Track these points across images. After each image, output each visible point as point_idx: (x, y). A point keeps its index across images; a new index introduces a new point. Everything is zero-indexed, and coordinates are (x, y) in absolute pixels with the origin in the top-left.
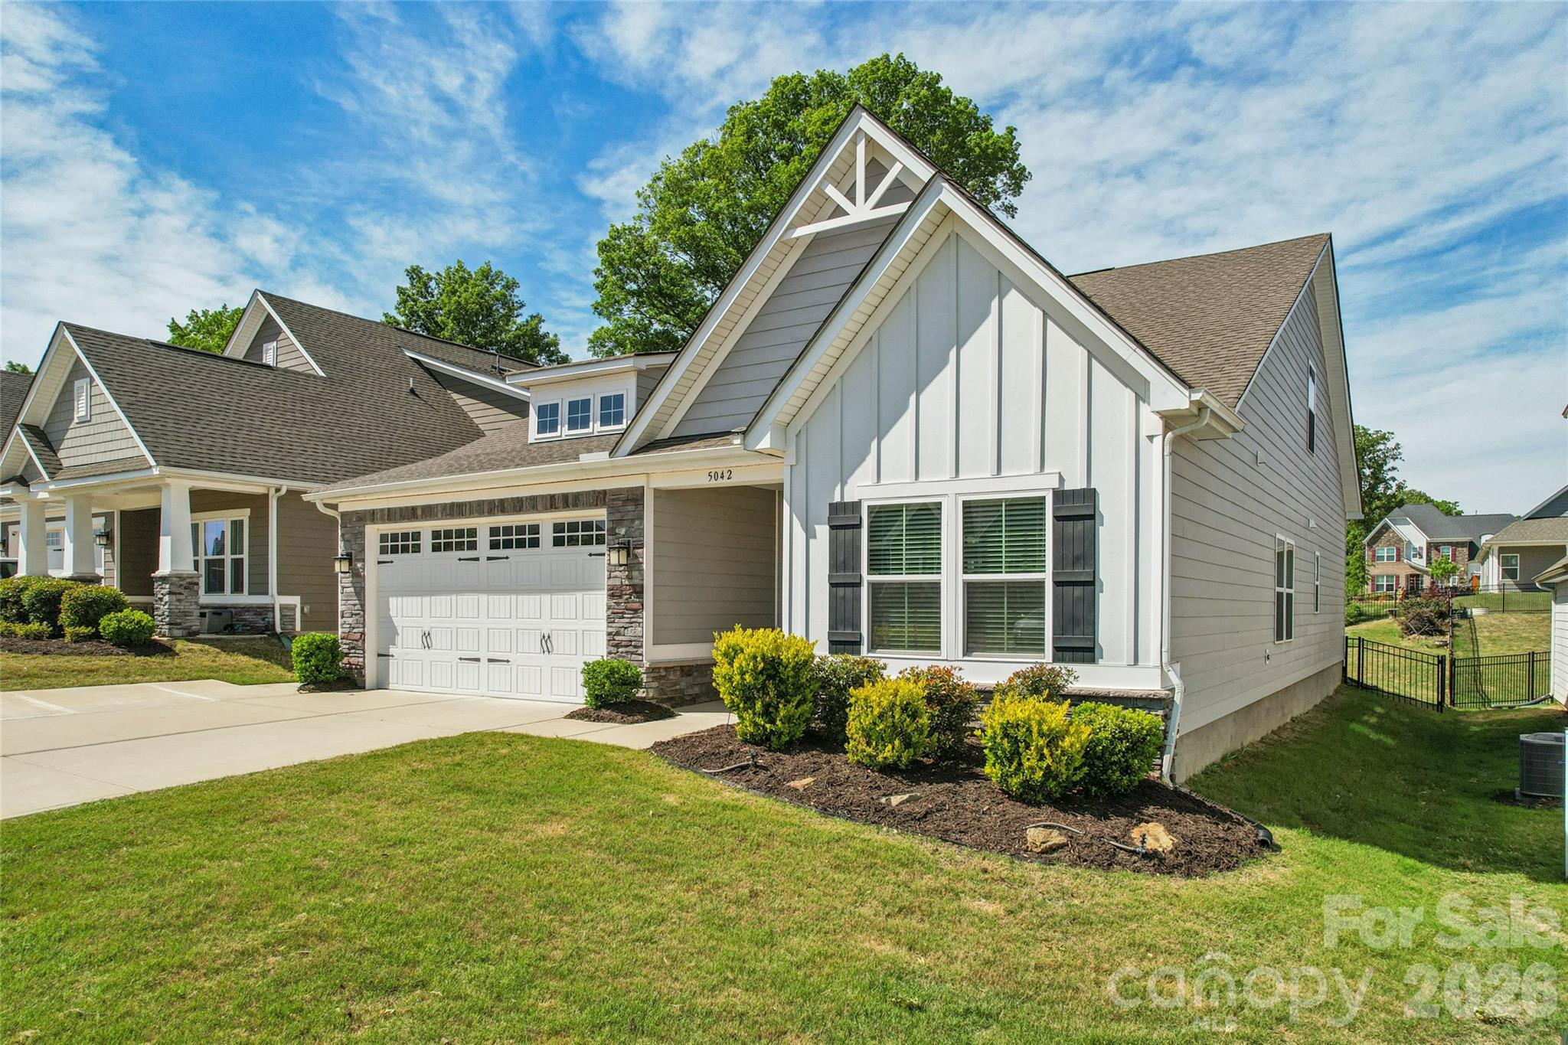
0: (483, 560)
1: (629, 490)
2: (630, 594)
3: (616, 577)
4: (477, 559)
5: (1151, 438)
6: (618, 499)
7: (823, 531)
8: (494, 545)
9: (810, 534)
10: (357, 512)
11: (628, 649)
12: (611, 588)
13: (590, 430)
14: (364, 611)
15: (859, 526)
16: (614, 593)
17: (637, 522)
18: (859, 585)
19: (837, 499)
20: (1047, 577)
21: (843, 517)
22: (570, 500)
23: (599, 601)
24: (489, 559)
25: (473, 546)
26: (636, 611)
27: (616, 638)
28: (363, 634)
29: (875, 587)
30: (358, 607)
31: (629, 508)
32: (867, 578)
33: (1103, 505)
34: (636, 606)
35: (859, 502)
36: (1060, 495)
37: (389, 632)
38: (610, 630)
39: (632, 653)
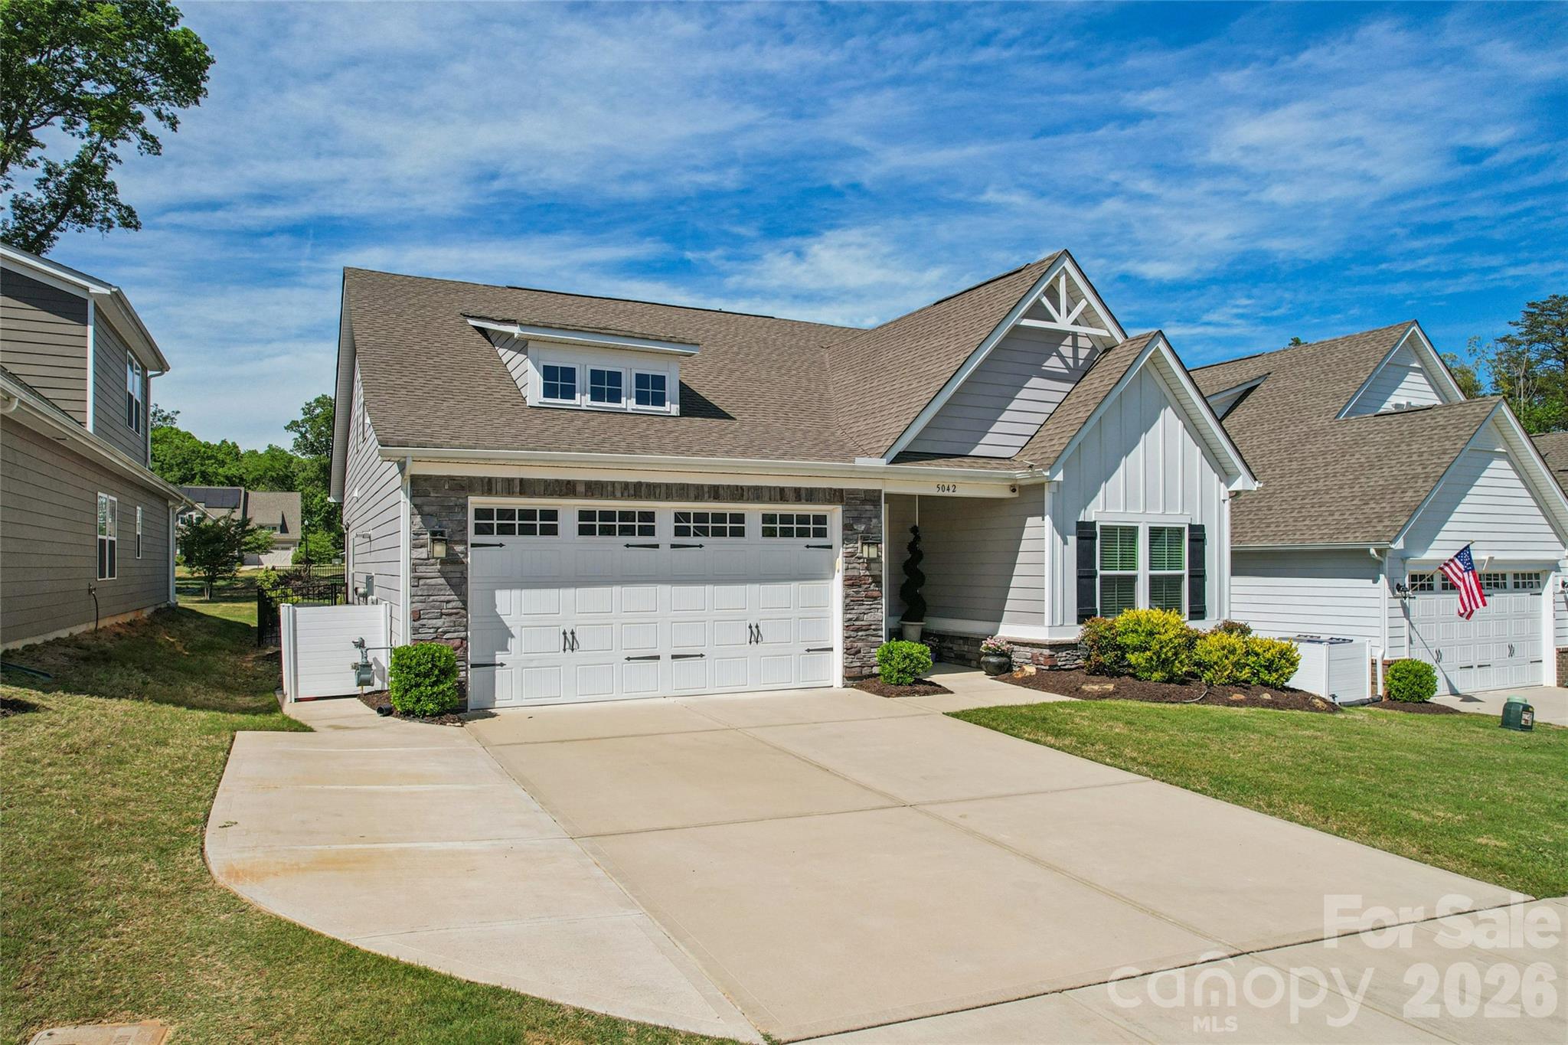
0: (665, 548)
1: (866, 491)
2: (870, 584)
3: (854, 568)
4: (657, 546)
5: (1224, 501)
6: (856, 498)
7: (1072, 540)
8: (680, 532)
9: (1065, 542)
11: (867, 633)
12: (847, 579)
13: (623, 405)
14: (465, 609)
15: (1095, 538)
16: (851, 582)
17: (874, 521)
18: (1095, 577)
19: (1081, 519)
20: (1185, 572)
21: (1085, 533)
23: (836, 587)
24: (673, 546)
25: (649, 531)
26: (875, 598)
27: (857, 623)
28: (465, 639)
29: (1101, 576)
30: (459, 604)
31: (868, 507)
32: (1100, 572)
33: (1207, 534)
34: (875, 594)
35: (1095, 522)
36: (1190, 526)
37: (503, 636)
38: (849, 616)
39: (873, 636)
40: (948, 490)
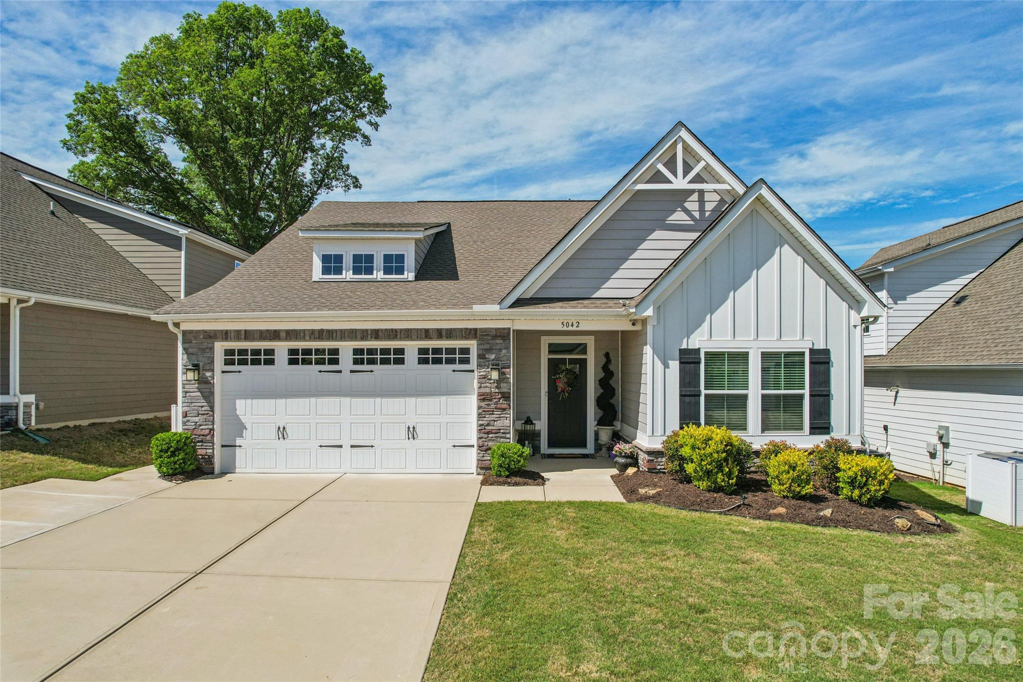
0: (346, 373)
1: (497, 329)
2: (500, 399)
3: (486, 387)
4: (340, 372)
5: (855, 326)
6: (488, 335)
7: (675, 365)
8: (356, 362)
9: (666, 366)
10: (205, 331)
11: (497, 435)
12: (480, 395)
13: (374, 276)
14: (213, 411)
15: (699, 363)
16: (484, 398)
17: (504, 351)
18: (699, 396)
19: (684, 346)
20: (806, 392)
21: (689, 359)
22: (444, 333)
23: (471, 403)
24: (352, 371)
25: (335, 362)
26: (504, 410)
27: (488, 428)
28: (213, 429)
29: (706, 396)
30: (208, 408)
31: (498, 341)
32: (704, 392)
33: (833, 357)
34: (504, 406)
35: (699, 349)
36: (812, 351)
37: (240, 428)
38: (481, 422)
39: (501, 437)
40: (572, 326)
